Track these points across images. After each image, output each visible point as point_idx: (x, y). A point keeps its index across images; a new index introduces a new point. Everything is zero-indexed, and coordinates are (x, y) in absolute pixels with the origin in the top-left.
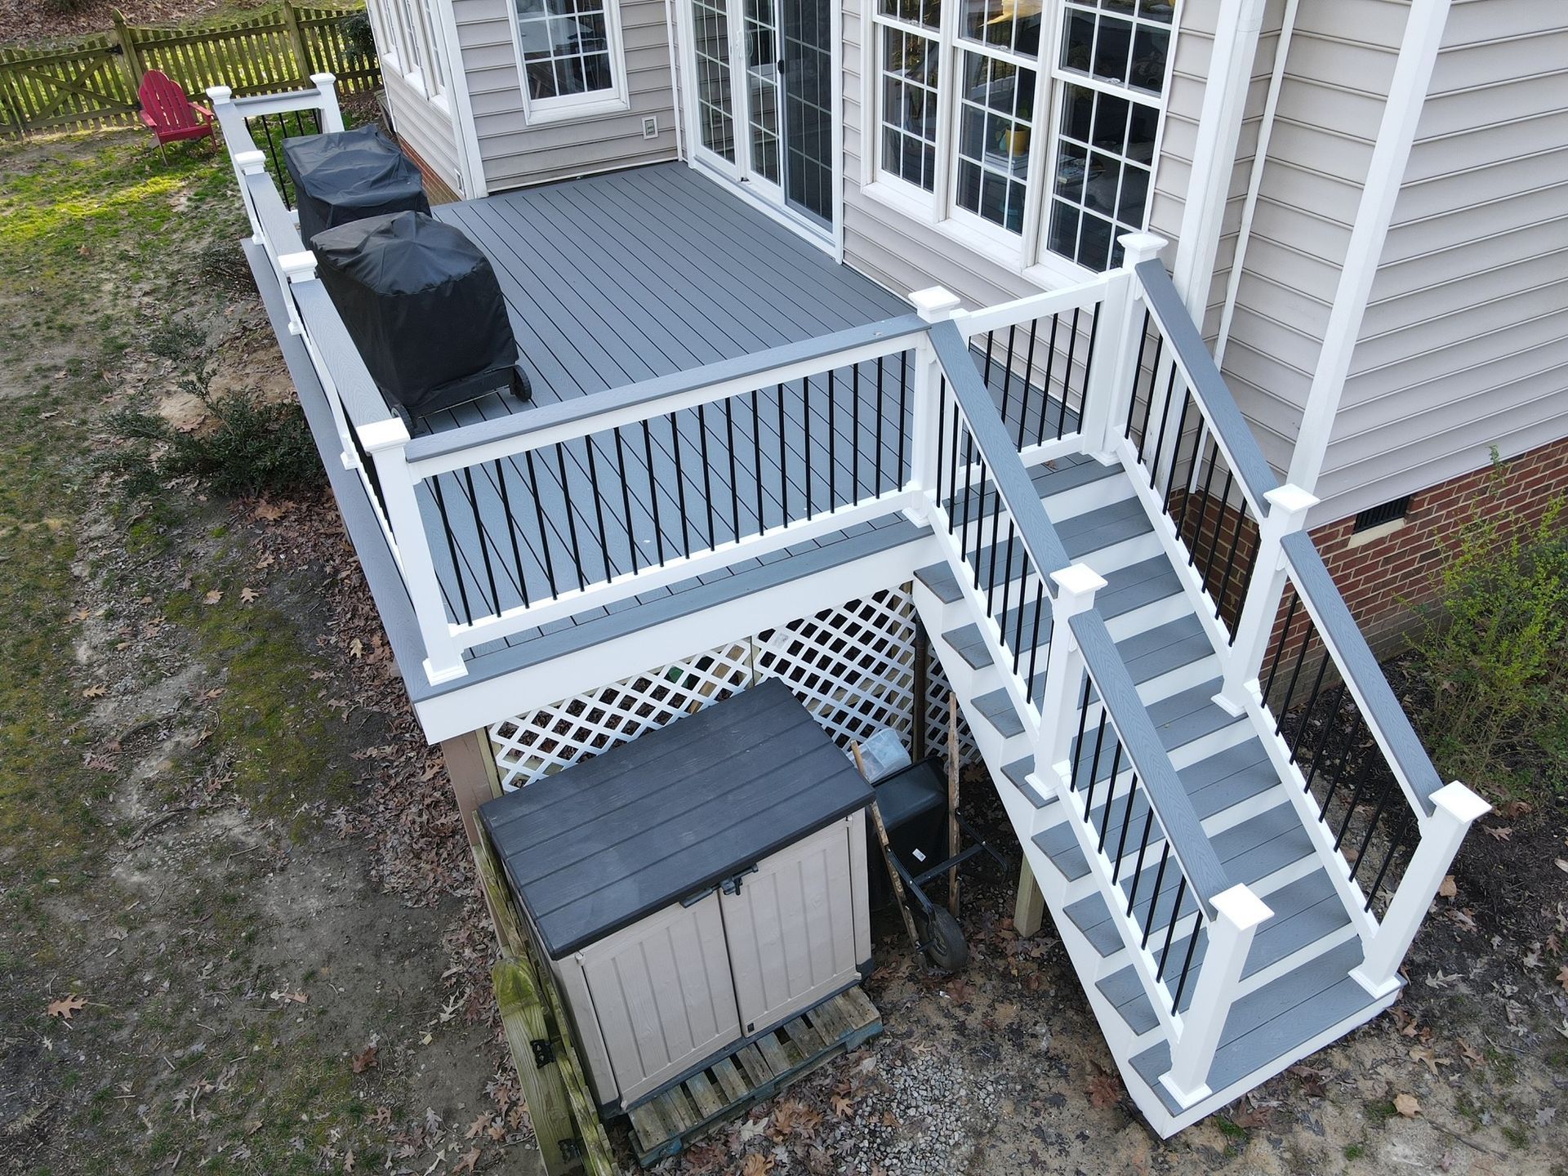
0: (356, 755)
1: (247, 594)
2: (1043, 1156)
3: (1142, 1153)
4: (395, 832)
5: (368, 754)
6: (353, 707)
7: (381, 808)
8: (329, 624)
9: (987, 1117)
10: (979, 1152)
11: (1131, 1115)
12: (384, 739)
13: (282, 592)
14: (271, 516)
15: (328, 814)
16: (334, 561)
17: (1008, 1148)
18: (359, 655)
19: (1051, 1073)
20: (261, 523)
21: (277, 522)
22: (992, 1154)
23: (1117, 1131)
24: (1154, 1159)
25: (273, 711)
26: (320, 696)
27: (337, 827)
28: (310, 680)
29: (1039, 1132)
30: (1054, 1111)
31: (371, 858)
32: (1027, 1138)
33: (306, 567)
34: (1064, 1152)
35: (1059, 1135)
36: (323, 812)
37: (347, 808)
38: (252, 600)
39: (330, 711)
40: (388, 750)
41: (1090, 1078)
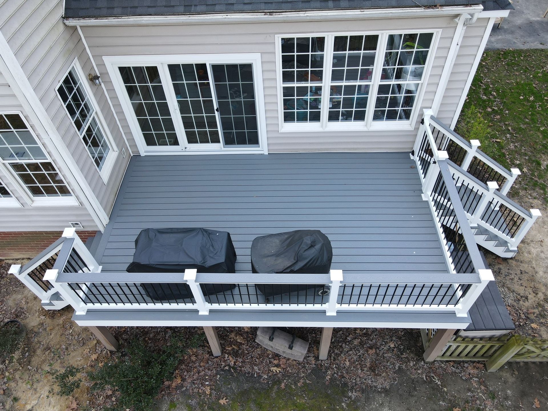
0: (327, 383)
1: (222, 402)
2: (511, 278)
3: (514, 262)
4: (365, 379)
5: (328, 379)
6: (305, 378)
7: (354, 381)
8: (255, 376)
9: (500, 282)
10: (508, 287)
11: (505, 259)
12: (324, 373)
13: (228, 388)
14: (179, 381)
15: (350, 398)
16: (222, 365)
17: (508, 282)
18: (280, 370)
19: (493, 267)
20: (179, 387)
21: (183, 380)
22: (508, 286)
23: (508, 263)
24: (515, 261)
25: (295, 404)
26: (294, 387)
27: (357, 396)
28: (284, 389)
29: (506, 275)
30: (502, 271)
31: (373, 389)
32: (507, 278)
33: (219, 376)
34: (511, 274)
35: (507, 273)
36: (348, 399)
37: (349, 391)
38: (227, 400)
39: (303, 386)
40: (329, 372)
41: (496, 261)
